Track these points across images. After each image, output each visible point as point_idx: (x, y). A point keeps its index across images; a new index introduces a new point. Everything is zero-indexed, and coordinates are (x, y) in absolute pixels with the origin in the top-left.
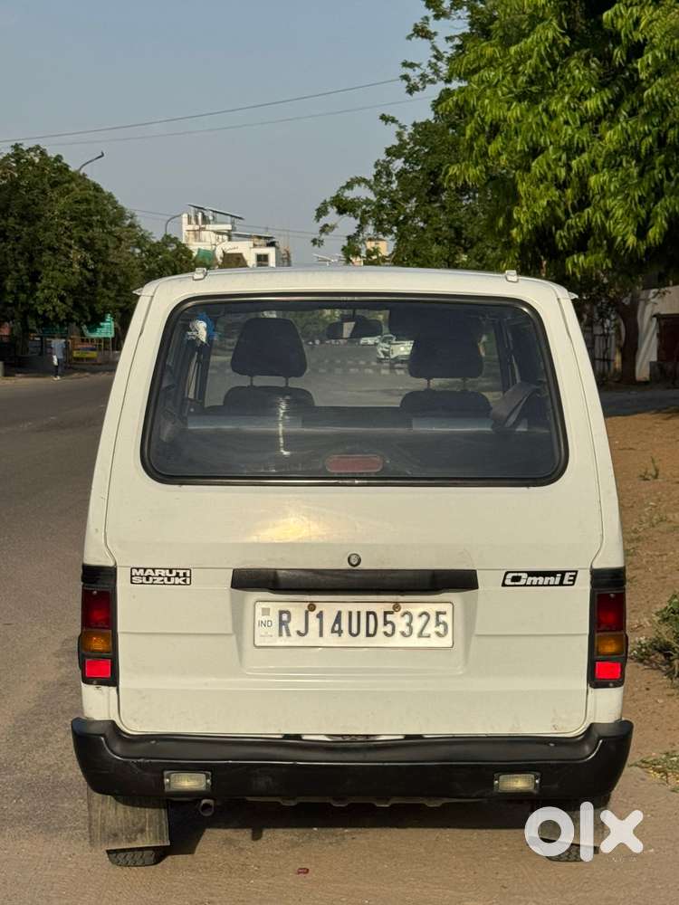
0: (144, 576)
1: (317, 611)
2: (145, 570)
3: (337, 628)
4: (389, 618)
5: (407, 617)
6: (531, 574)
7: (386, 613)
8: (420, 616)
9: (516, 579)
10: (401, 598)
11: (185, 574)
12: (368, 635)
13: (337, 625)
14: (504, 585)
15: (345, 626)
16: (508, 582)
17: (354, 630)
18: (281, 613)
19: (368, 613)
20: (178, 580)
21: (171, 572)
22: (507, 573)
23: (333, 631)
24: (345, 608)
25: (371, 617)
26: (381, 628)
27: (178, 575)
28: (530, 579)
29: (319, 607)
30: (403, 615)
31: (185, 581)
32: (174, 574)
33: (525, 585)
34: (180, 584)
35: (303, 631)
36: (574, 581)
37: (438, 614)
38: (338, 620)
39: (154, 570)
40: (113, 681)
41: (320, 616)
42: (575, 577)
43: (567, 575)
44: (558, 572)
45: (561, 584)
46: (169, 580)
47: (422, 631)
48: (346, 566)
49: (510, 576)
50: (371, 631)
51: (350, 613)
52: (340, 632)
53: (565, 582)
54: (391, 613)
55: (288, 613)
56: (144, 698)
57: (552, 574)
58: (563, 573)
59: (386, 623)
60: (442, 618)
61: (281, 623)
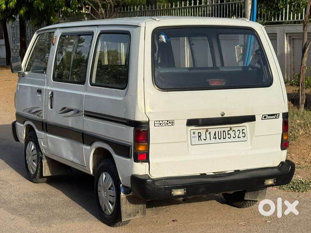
1: (209, 132)
2: (159, 121)
3: (215, 137)
5: (234, 131)
6: (269, 115)
7: (228, 131)
8: (238, 131)
9: (265, 117)
10: (232, 126)
11: (172, 122)
12: (224, 139)
13: (215, 136)
14: (262, 119)
15: (217, 136)
16: (263, 118)
17: (220, 138)
18: (199, 133)
19: (223, 131)
20: (170, 124)
21: (168, 122)
22: (263, 116)
23: (214, 138)
24: (217, 130)
25: (224, 132)
26: (227, 136)
27: (170, 122)
28: (269, 117)
29: (209, 130)
30: (233, 131)
31: (172, 124)
32: (169, 122)
33: (267, 119)
34: (170, 125)
35: (205, 139)
36: (279, 117)
37: (242, 130)
38: (215, 134)
39: (162, 121)
40: (147, 160)
41: (210, 133)
42: (279, 115)
43: (277, 115)
44: (275, 114)
45: (276, 118)
46: (167, 124)
48: (220, 116)
49: (264, 116)
50: (224, 137)
51: (218, 132)
52: (216, 138)
53: (277, 117)
54: (230, 131)
55: (200, 133)
56: (158, 165)
57: (273, 115)
58: (276, 114)
59: (228, 134)
60: (244, 131)
61: (199, 137)
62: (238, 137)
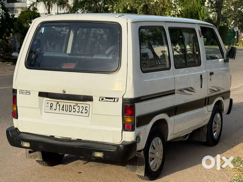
0: (22, 92)
1: (59, 104)
2: (22, 90)
3: (63, 109)
4: (75, 107)
6: (106, 98)
7: (74, 106)
8: (82, 107)
9: (103, 99)
10: (78, 102)
11: (29, 92)
12: (69, 111)
13: (63, 108)
14: (99, 100)
15: (64, 109)
16: (100, 100)
17: (66, 110)
18: (51, 104)
19: (70, 106)
20: (28, 94)
21: (27, 91)
22: (100, 97)
23: (62, 110)
24: (65, 104)
25: (71, 107)
26: (73, 110)
27: (28, 92)
28: (106, 99)
29: (60, 103)
30: (78, 107)
31: (29, 94)
32: (27, 92)
33: (105, 101)
34: (28, 95)
35: (55, 109)
36: (118, 101)
37: (86, 107)
38: (63, 107)
39: (23, 90)
40: (17, 118)
42: (118, 100)
43: (116, 99)
44: (114, 98)
45: (114, 101)
46: (26, 93)
47: (82, 111)
49: (101, 98)
50: (70, 111)
51: (66, 105)
52: (63, 110)
53: (115, 101)
54: (75, 106)
56: (22, 123)
57: (112, 98)
58: (115, 98)
59: (74, 108)
60: (86, 108)
61: (51, 107)
62: (81, 112)
